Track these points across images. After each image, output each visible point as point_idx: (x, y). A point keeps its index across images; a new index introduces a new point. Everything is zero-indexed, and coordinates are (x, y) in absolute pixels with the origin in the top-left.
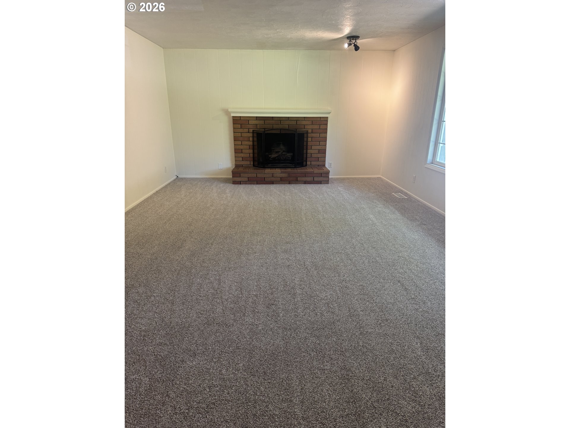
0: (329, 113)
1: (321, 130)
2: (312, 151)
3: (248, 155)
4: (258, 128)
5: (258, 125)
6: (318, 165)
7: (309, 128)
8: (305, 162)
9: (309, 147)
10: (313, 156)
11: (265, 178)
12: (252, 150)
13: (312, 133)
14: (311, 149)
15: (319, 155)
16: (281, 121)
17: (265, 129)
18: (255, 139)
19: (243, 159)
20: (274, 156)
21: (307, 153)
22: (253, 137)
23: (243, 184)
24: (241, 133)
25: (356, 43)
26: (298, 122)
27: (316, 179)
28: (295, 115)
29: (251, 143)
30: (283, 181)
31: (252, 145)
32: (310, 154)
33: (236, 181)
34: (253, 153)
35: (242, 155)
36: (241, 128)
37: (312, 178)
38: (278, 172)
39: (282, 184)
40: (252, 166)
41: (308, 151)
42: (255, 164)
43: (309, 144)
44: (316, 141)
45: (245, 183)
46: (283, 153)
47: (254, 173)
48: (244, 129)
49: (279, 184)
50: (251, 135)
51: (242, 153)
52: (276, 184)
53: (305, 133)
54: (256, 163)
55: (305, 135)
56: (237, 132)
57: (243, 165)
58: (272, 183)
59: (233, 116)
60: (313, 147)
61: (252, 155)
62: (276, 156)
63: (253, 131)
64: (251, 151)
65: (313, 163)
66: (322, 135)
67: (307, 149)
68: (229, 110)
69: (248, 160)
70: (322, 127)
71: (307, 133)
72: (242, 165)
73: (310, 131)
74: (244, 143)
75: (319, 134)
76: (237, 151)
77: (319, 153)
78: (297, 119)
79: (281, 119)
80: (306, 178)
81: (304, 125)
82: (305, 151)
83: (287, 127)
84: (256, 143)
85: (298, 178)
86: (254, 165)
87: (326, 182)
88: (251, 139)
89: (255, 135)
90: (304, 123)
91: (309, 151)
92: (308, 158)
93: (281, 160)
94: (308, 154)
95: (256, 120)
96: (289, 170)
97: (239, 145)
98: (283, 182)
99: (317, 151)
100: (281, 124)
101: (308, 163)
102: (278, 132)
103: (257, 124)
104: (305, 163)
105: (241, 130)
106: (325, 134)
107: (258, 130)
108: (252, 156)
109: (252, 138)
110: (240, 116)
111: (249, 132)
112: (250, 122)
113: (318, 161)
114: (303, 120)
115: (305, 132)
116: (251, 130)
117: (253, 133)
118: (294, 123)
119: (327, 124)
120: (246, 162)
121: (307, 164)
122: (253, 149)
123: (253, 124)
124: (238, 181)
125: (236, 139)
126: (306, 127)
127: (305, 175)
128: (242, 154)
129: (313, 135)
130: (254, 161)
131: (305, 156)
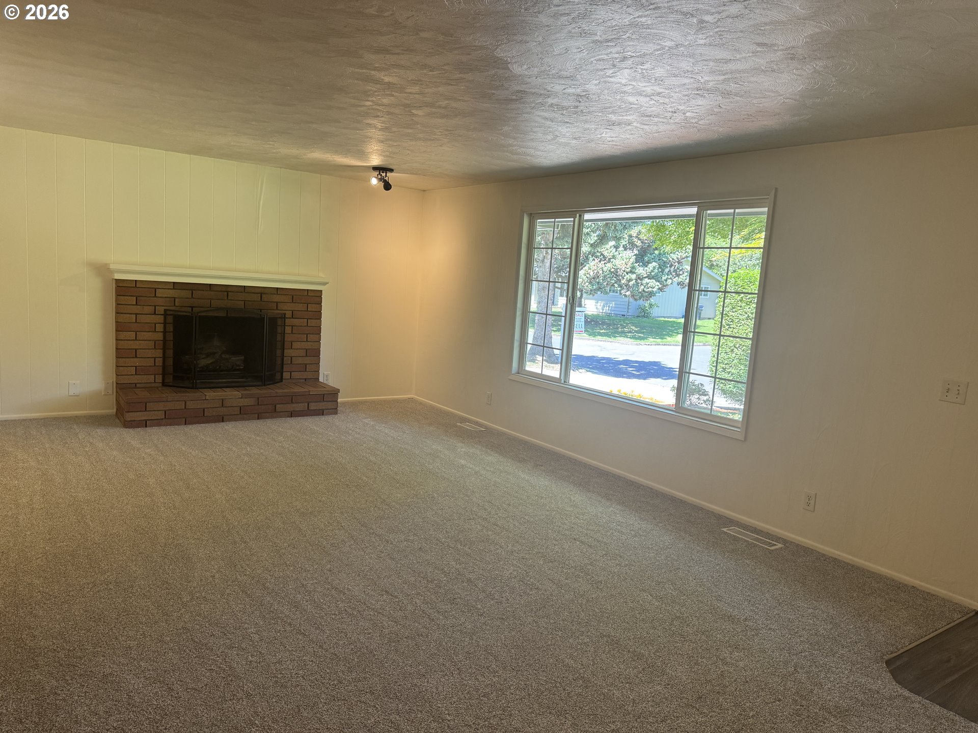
0: (325, 284)
1: (310, 313)
2: (294, 352)
3: (150, 362)
4: (176, 305)
5: (177, 300)
6: (305, 379)
7: (287, 308)
8: (279, 373)
9: (287, 345)
10: (296, 361)
11: (206, 409)
12: (161, 351)
13: (292, 318)
14: (292, 348)
15: (307, 360)
16: (230, 293)
17: (192, 307)
18: (170, 328)
19: (138, 371)
20: (204, 362)
21: (283, 356)
22: (165, 323)
23: (151, 426)
24: (136, 314)
25: (387, 179)
26: (264, 296)
27: (313, 406)
28: (256, 282)
29: (160, 336)
30: (243, 414)
31: (162, 339)
32: (290, 358)
33: (134, 421)
34: (164, 357)
35: (137, 362)
36: (136, 304)
37: (307, 404)
38: (234, 396)
39: (243, 419)
40: (161, 385)
41: (285, 351)
42: (166, 381)
43: (288, 338)
44: (299, 334)
45: (158, 423)
46: (223, 356)
47: (175, 400)
48: (145, 307)
49: (236, 420)
50: (160, 319)
51: (136, 357)
52: (230, 420)
53: (279, 318)
54: (169, 379)
55: (279, 322)
56: (125, 313)
57: (138, 385)
58: (221, 419)
59: (118, 281)
60: (295, 345)
61: (161, 362)
62: (210, 362)
63: (165, 310)
64: (159, 353)
65: (296, 375)
66: (312, 323)
67: (283, 349)
68: (112, 267)
69: (150, 373)
70: (311, 307)
71: (284, 317)
72: (136, 384)
73: (289, 314)
74: (141, 335)
75: (306, 320)
76: (121, 353)
77: (306, 356)
78: (262, 292)
79: (229, 289)
80: (294, 405)
81: (277, 303)
82: (279, 352)
83: (241, 305)
84: (170, 337)
85: (278, 406)
86: (164, 384)
87: (333, 410)
88: (160, 328)
89: (170, 319)
90: (276, 298)
91: (288, 352)
92: (284, 366)
93: (221, 371)
94: (285, 358)
95: (174, 289)
96: (255, 391)
97: (129, 340)
98: (245, 416)
99: (303, 353)
100: (229, 298)
101: (286, 375)
102: (222, 314)
103: (175, 298)
104: (278, 376)
105: (137, 309)
106: (317, 320)
107: (177, 309)
108: (161, 364)
109: (163, 325)
110: (136, 280)
111: (155, 314)
112: (159, 293)
113: (306, 371)
114: (274, 294)
115: (279, 316)
116: (161, 310)
117: (165, 314)
118: (257, 298)
119: (320, 303)
120: (146, 376)
121: (284, 378)
122: (164, 349)
123: (166, 297)
124: (141, 420)
125: (120, 327)
126: (281, 306)
127: (292, 399)
128: (135, 359)
129: (296, 322)
130: (164, 374)
131: (279, 361)
